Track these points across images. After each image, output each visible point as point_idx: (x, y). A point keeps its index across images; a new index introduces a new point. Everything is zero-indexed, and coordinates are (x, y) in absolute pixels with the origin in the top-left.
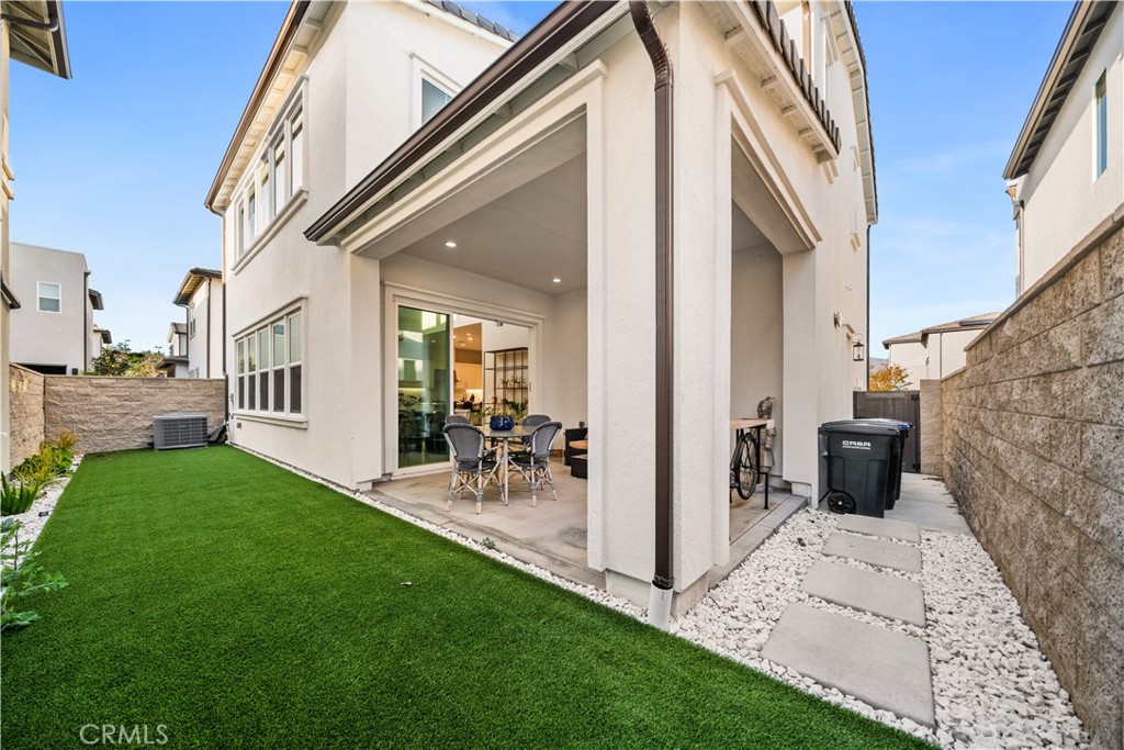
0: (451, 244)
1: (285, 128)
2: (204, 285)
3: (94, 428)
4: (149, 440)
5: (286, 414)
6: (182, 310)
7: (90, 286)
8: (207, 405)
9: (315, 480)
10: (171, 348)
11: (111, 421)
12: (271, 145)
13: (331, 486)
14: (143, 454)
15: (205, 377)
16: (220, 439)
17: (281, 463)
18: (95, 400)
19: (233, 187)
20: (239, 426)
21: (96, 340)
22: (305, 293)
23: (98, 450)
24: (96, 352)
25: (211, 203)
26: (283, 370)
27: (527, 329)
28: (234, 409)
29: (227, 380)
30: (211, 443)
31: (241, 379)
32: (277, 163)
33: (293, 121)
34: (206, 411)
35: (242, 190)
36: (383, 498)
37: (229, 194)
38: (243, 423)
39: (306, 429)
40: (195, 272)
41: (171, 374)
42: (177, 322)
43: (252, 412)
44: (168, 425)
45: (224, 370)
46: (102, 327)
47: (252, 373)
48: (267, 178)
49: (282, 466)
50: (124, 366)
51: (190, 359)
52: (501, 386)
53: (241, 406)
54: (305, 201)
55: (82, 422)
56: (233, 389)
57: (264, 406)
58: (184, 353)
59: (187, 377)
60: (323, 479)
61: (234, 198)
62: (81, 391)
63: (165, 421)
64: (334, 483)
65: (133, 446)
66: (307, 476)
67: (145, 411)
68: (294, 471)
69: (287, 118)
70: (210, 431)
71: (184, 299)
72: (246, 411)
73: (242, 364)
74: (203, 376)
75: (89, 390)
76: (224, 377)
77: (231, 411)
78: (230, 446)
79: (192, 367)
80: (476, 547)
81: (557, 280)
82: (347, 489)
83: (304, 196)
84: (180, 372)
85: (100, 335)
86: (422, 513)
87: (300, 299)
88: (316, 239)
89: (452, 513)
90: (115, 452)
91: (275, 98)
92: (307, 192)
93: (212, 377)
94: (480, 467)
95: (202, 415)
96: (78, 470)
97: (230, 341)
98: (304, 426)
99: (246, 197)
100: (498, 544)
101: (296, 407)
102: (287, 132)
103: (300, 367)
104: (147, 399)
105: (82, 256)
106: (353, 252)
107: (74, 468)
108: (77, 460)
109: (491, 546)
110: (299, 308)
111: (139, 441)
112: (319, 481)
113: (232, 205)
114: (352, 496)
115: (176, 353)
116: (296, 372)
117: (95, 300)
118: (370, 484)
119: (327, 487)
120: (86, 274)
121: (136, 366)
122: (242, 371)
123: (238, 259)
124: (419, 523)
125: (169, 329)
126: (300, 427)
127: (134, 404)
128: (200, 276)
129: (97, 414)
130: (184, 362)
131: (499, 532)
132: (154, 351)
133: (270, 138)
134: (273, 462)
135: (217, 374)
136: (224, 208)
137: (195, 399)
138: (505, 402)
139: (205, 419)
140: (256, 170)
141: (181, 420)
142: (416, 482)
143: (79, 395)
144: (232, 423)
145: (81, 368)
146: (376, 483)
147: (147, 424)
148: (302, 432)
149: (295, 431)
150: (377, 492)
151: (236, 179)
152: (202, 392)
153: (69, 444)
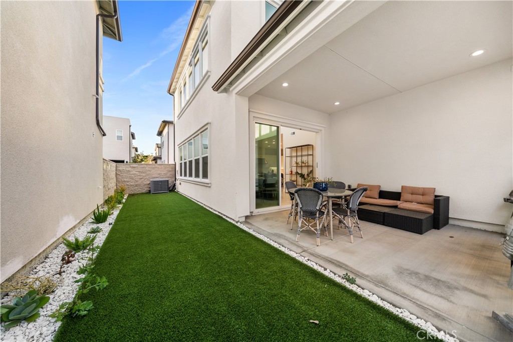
0: (285, 85)
1: (199, 46)
2: (167, 127)
3: (132, 184)
4: (149, 189)
5: (201, 179)
6: (159, 137)
7: (131, 131)
8: (168, 175)
9: (215, 212)
10: (156, 153)
11: (137, 181)
12: (193, 57)
13: (224, 217)
14: (147, 195)
15: (167, 163)
16: (173, 189)
17: (198, 202)
18: (132, 173)
19: (177, 82)
20: (180, 184)
21: (133, 151)
22: (210, 121)
23: (133, 193)
24: (133, 155)
25: (169, 91)
26: (199, 159)
27: (315, 133)
28: (178, 176)
29: (175, 165)
30: (171, 191)
31: (181, 164)
32: (195, 65)
33: (203, 42)
34: (168, 177)
35: (181, 82)
36: (253, 227)
37: (176, 86)
38: (182, 183)
39: (210, 187)
40: (164, 122)
41: (156, 163)
42: (158, 143)
43: (185, 178)
44: (155, 183)
45: (174, 160)
46: (135, 146)
47: (185, 161)
48: (191, 73)
49: (198, 203)
50: (142, 160)
51: (162, 157)
52: (295, 165)
53: (181, 175)
54: (209, 76)
55: (128, 182)
56: (178, 168)
57: (191, 175)
58: (160, 155)
59: (161, 163)
60: (219, 212)
61: (177, 87)
62: (128, 169)
63: (154, 181)
64: (225, 215)
65: (144, 191)
66: (210, 210)
67: (147, 177)
68: (204, 207)
69: (200, 41)
70: (170, 186)
71: (160, 133)
72: (183, 177)
73: (181, 157)
74: (166, 163)
75: (130, 169)
76: (174, 163)
77: (177, 177)
78: (177, 193)
79: (163, 159)
80: (338, 280)
81: (337, 103)
82: (233, 220)
83: (209, 74)
84: (159, 161)
85: (134, 149)
86: (282, 241)
87: (208, 124)
88: (217, 90)
89: (299, 243)
90: (138, 194)
91: (195, 34)
92: (210, 72)
93: (170, 163)
94: (317, 215)
95: (167, 179)
96: (126, 201)
97: (177, 147)
98: (209, 185)
99: (182, 85)
100: (358, 281)
101: (205, 175)
102: (200, 48)
103: (207, 157)
104: (148, 172)
105: (129, 119)
106: (236, 94)
107: (124, 201)
108: (126, 197)
109: (352, 281)
110: (207, 128)
111: (145, 190)
112: (217, 213)
113: (177, 90)
114: (236, 224)
115: (158, 155)
116: (205, 160)
117: (133, 136)
118: (244, 218)
119: (222, 217)
120: (130, 126)
121: (145, 160)
122: (181, 160)
123: (179, 112)
124: (282, 249)
125: (155, 146)
126: (207, 186)
127: (144, 174)
128: (166, 123)
129: (132, 178)
130: (160, 158)
131: (346, 266)
132: (151, 155)
133: (193, 53)
134: (194, 201)
135: (171, 162)
136: (174, 92)
137: (164, 172)
138: (297, 173)
139: (168, 181)
140: (187, 70)
141: (160, 181)
142: (266, 217)
143: (127, 171)
144: (178, 183)
145: (129, 161)
146: (247, 217)
147: (148, 182)
148: (208, 188)
149: (205, 187)
150: (248, 223)
151: (178, 78)
152: (167, 169)
153: (123, 190)
